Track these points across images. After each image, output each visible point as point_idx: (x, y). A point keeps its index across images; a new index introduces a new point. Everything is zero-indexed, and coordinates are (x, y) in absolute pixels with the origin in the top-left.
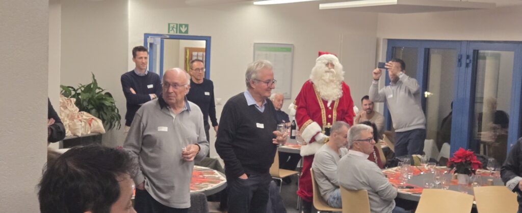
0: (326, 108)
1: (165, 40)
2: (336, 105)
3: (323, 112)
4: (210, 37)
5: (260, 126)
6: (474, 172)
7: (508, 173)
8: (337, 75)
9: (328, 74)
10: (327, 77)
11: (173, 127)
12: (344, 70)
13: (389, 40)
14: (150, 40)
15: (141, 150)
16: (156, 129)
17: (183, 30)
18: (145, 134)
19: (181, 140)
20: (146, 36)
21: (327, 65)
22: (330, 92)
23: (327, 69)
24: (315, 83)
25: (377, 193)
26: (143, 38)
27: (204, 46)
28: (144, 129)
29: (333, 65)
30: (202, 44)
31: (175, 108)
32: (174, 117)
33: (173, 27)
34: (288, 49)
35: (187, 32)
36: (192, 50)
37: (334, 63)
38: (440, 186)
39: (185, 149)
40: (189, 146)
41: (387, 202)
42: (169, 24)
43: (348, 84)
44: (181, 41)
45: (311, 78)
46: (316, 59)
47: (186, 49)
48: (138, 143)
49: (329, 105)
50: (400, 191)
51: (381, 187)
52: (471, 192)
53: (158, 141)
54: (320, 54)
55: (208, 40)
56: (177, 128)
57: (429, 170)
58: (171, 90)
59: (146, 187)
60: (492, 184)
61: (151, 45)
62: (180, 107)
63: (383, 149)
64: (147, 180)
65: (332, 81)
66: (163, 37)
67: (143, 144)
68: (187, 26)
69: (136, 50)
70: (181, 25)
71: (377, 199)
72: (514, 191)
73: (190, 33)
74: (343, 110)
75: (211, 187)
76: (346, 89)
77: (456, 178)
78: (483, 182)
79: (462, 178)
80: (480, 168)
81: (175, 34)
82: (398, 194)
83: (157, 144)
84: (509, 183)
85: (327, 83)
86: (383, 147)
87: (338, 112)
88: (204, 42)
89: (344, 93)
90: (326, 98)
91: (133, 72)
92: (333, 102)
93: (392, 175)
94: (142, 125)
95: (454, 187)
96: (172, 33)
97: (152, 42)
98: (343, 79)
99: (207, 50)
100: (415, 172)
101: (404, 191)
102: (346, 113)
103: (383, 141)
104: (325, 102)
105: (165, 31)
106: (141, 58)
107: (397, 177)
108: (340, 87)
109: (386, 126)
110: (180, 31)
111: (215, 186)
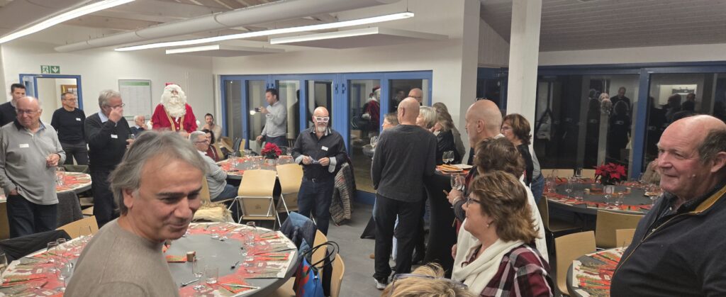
0: (175, 123)
1: (38, 79)
2: (182, 120)
3: (173, 125)
4: (80, 76)
5: (115, 137)
6: (278, 157)
7: (296, 153)
8: (181, 99)
9: (174, 98)
10: (173, 100)
11: (33, 143)
12: (185, 95)
13: (222, 76)
14: (25, 79)
15: (6, 164)
16: (18, 147)
17: (55, 70)
18: (8, 151)
19: (43, 153)
20: (21, 76)
21: (172, 92)
22: (176, 111)
23: (173, 95)
24: (165, 105)
25: (212, 177)
26: (18, 78)
27: (76, 84)
28: (6, 148)
29: (177, 92)
30: (74, 82)
31: (31, 129)
32: (33, 135)
33: (45, 69)
34: (147, 83)
35: (58, 72)
36: (67, 87)
37: (178, 90)
38: (256, 168)
39: (48, 158)
40: (50, 155)
41: (221, 182)
42: (42, 67)
43: (189, 104)
44: (57, 79)
45: (162, 102)
46: (163, 88)
47: (62, 86)
48: (3, 160)
49: (176, 120)
50: (229, 174)
51: (215, 173)
52: (275, 170)
53: (22, 156)
54: (167, 85)
55: (78, 78)
56: (37, 144)
57: (251, 159)
58: (25, 115)
59: (19, 192)
60: (289, 163)
61: (27, 83)
62: (36, 128)
63: (222, 149)
64: (18, 187)
65: (177, 103)
66: (36, 77)
67: (7, 160)
68: (58, 67)
69: (14, 86)
70: (52, 67)
71: (213, 181)
72: (300, 164)
73: (61, 73)
74: (188, 124)
75: (81, 186)
76: (188, 109)
77: (267, 162)
78: (283, 162)
79: (271, 162)
80: (281, 154)
81: (48, 74)
82: (228, 176)
83: (22, 158)
84: (296, 159)
85: (174, 105)
86: (221, 147)
87: (184, 125)
88: (75, 80)
89: (187, 111)
90: (174, 116)
91: (9, 103)
92: (180, 118)
93: (225, 165)
94: (4, 145)
95: (265, 167)
96: (45, 73)
97: (27, 80)
98: (185, 101)
99: (79, 86)
100: (240, 161)
101: (232, 174)
102: (191, 126)
103: (221, 143)
104: (174, 119)
105: (38, 72)
106: (18, 93)
107: (229, 165)
108: (184, 107)
109: (225, 133)
110: (53, 72)
111: (85, 185)
